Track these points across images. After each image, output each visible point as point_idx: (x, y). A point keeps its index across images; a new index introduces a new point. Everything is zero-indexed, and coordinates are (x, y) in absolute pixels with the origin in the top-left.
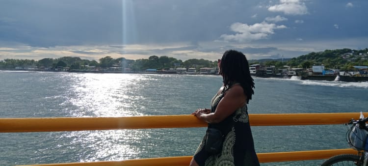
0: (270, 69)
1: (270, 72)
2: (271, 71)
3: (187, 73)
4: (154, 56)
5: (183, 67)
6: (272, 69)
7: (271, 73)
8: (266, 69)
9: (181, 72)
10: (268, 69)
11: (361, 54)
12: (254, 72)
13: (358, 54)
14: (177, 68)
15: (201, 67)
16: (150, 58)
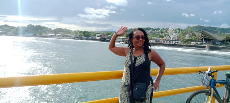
0: (108, 37)
1: (108, 39)
3: (55, 37)
4: (31, 25)
5: (52, 33)
8: (106, 37)
9: (51, 37)
11: (155, 31)
12: (99, 38)
13: (154, 31)
14: (48, 33)
15: (65, 34)
16: (28, 26)
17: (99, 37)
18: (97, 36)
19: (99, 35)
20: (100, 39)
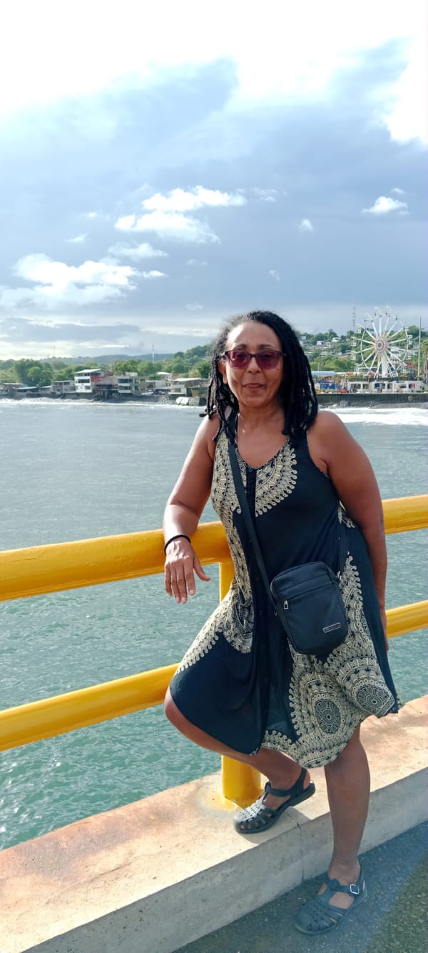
0: (126, 381)
1: (126, 388)
2: (127, 385)
6: (130, 381)
7: (129, 391)
8: (114, 380)
10: (122, 381)
12: (88, 388)
17: (87, 381)
18: (77, 378)
19: (86, 375)
20: (90, 391)
